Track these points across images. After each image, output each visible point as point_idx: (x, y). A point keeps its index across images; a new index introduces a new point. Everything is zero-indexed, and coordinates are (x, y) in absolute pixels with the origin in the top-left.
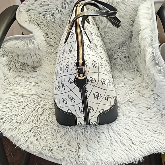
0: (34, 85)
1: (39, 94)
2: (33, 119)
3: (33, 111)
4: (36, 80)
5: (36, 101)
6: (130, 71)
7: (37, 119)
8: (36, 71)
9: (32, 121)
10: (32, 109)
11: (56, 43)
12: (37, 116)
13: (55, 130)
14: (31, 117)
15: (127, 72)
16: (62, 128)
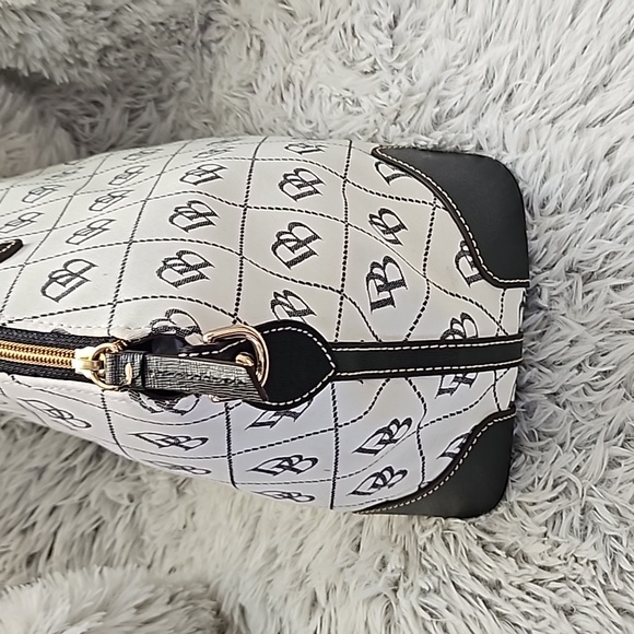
0: (326, 618)
1: (381, 585)
2: (554, 612)
3: (498, 614)
4: (294, 611)
5: (433, 600)
6: (207, 69)
7: (554, 585)
8: (243, 610)
9: (569, 613)
10: (488, 619)
11: (80, 505)
12: (533, 588)
13: (614, 463)
14: (542, 624)
15: (215, 82)
16: (597, 416)
